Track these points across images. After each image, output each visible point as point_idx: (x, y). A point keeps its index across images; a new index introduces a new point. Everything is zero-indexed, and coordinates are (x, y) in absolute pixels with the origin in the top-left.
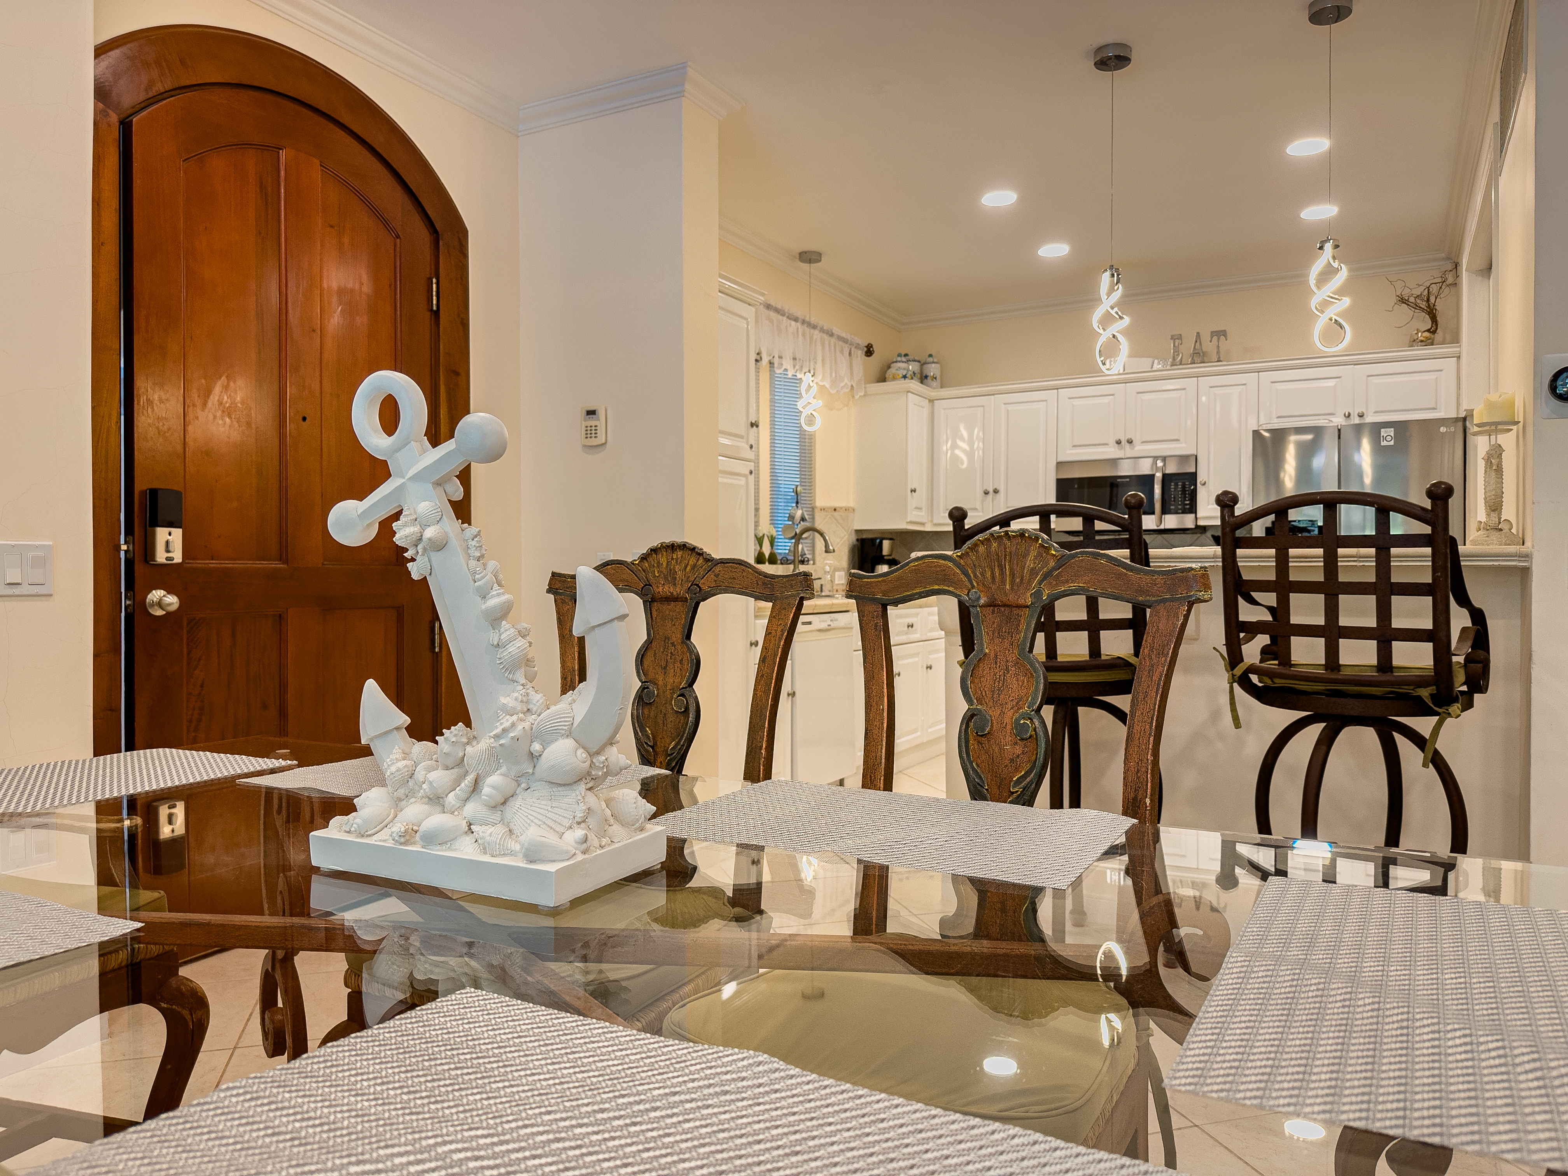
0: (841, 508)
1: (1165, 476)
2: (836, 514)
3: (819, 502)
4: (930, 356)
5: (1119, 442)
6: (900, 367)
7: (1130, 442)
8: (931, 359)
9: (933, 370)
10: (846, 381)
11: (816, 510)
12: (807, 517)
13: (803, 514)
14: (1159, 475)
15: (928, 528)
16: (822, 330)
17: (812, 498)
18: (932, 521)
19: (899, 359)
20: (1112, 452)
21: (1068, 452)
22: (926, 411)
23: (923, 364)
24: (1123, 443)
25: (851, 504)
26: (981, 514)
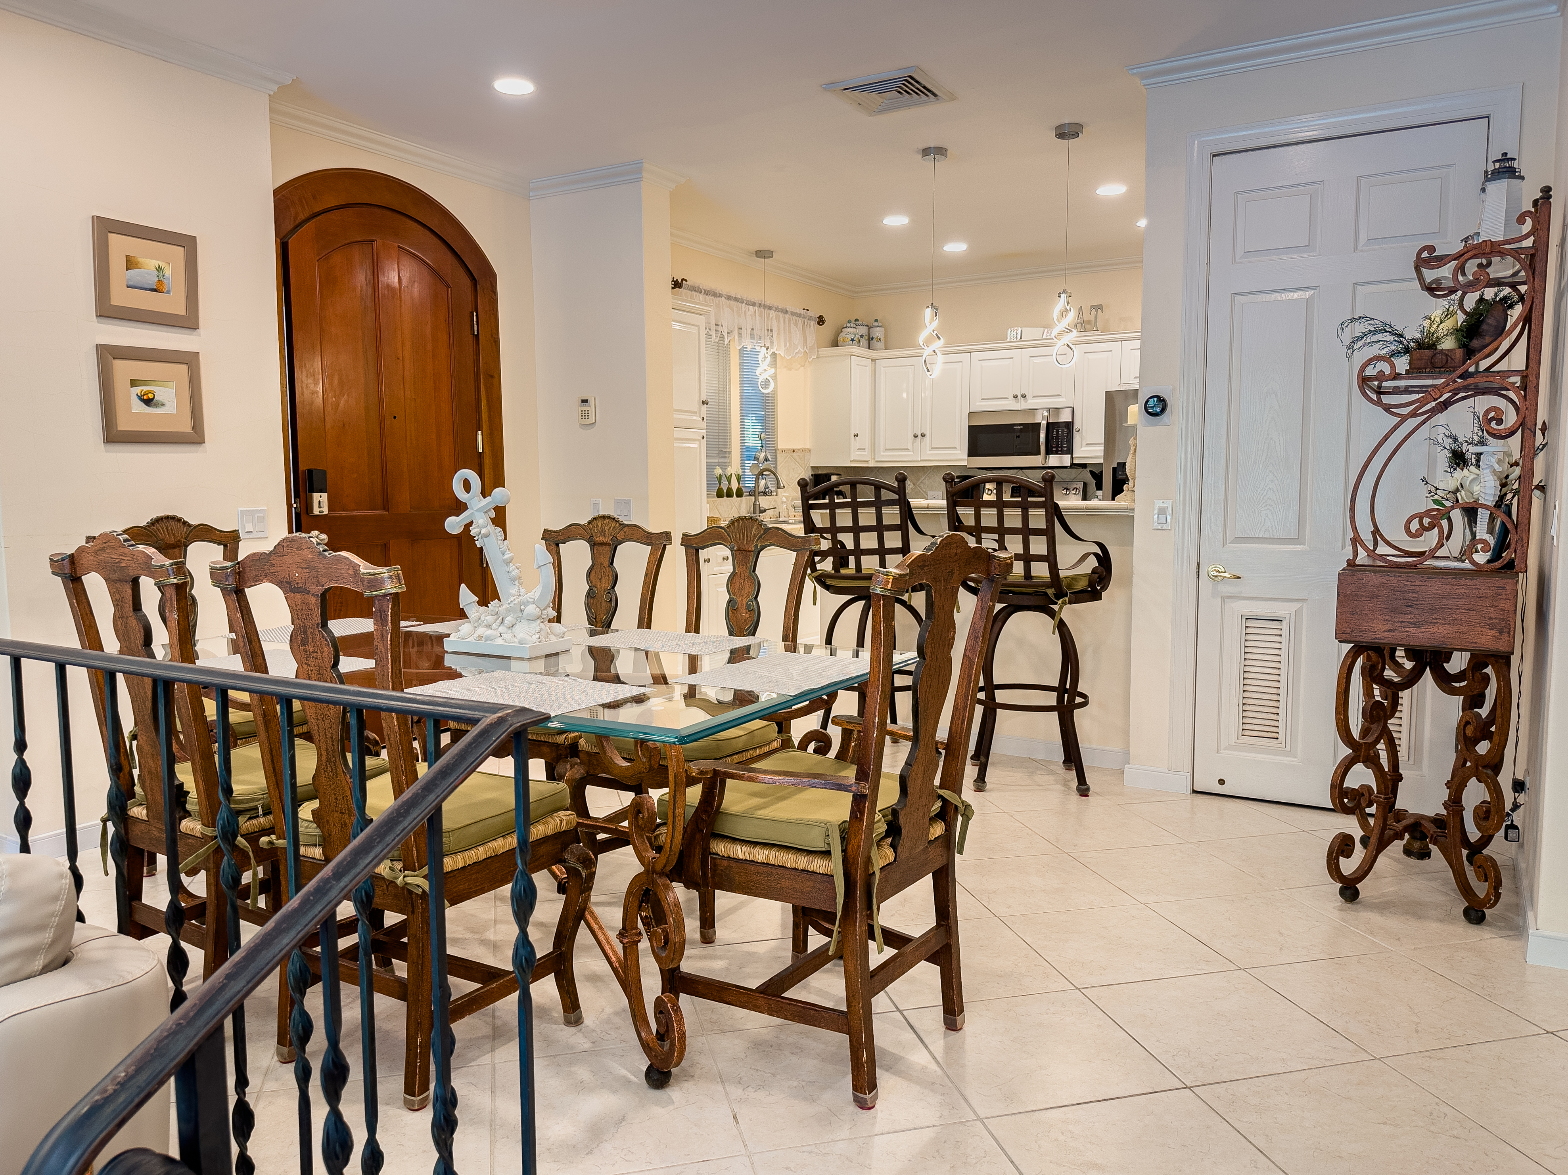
0: (799, 450)
1: (1048, 424)
2: (794, 454)
3: (781, 446)
4: (876, 320)
5: (1015, 397)
6: (849, 333)
7: (1024, 396)
8: (876, 324)
9: (878, 332)
10: (799, 348)
11: (778, 452)
12: (770, 458)
13: (766, 456)
14: (1044, 422)
15: (872, 464)
16: (777, 309)
17: (775, 442)
18: (874, 459)
19: (848, 325)
20: (1011, 405)
21: (978, 404)
22: (868, 370)
23: (870, 327)
24: (1019, 397)
25: (808, 446)
26: (912, 453)
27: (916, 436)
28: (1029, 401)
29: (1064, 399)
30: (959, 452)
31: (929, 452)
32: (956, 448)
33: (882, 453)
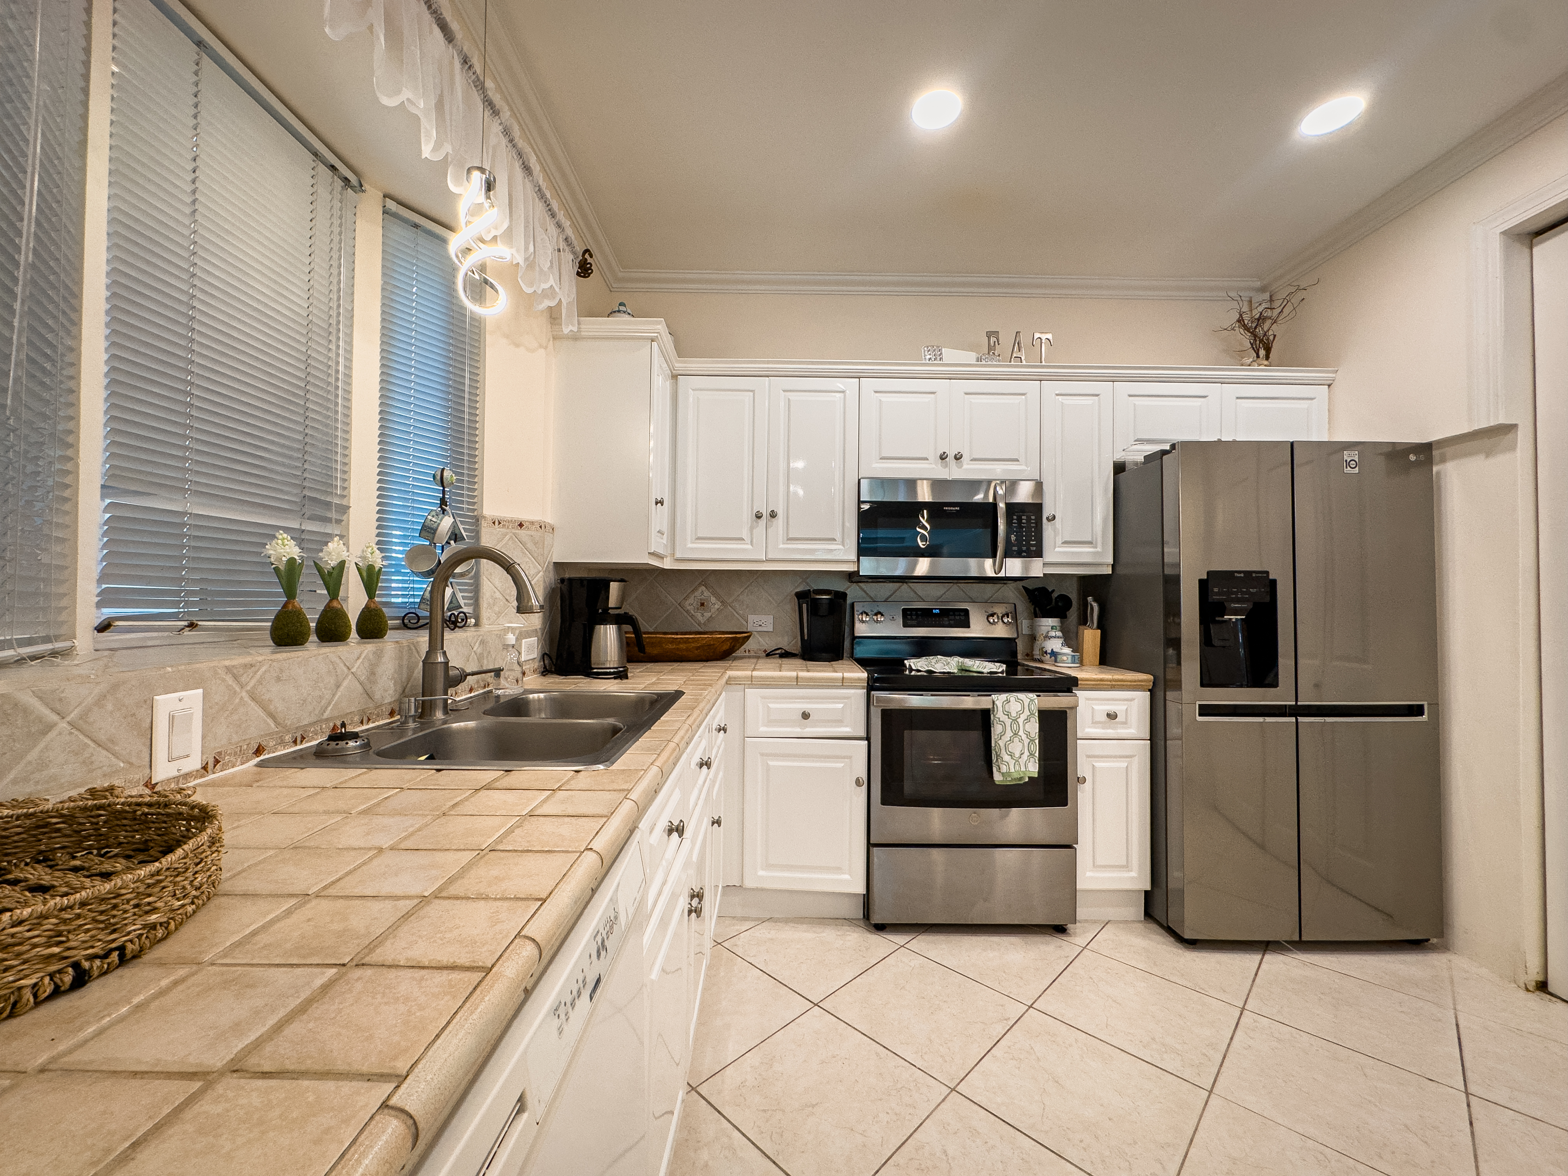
0: (532, 523)
1: (1009, 506)
3: (489, 508)
5: (943, 458)
7: (958, 459)
14: (1002, 504)
15: (667, 564)
18: (674, 554)
20: (936, 471)
21: (875, 465)
24: (949, 459)
25: (549, 519)
26: (750, 547)
27: (759, 516)
28: (965, 467)
29: (1023, 467)
30: (841, 547)
31: (781, 546)
32: (834, 540)
33: (690, 545)
